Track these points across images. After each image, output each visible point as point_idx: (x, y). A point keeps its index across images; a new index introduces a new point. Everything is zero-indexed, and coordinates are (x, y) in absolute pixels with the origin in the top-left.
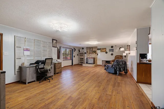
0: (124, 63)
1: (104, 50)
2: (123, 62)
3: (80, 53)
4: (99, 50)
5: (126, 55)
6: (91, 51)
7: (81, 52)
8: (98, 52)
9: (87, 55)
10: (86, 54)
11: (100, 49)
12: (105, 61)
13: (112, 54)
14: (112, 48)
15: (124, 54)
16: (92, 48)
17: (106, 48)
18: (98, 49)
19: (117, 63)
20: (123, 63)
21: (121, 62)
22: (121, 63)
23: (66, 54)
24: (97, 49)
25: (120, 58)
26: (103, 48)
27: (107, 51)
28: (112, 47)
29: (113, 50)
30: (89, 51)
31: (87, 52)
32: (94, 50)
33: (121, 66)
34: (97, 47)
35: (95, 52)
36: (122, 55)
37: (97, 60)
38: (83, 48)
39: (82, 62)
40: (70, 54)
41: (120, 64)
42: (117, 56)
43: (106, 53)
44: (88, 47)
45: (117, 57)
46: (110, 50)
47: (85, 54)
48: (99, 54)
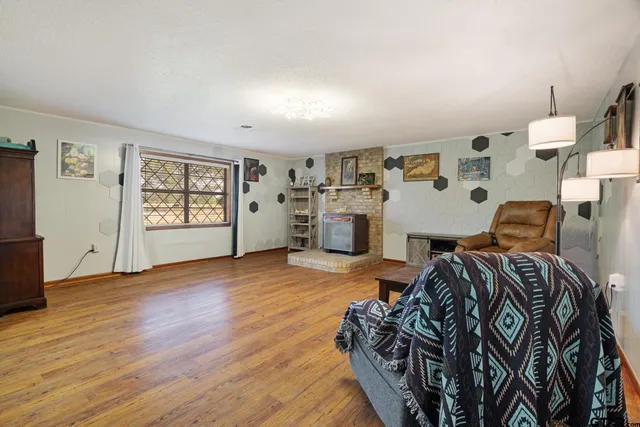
0: (564, 312)
1: (425, 170)
2: (550, 301)
3: (297, 190)
4: (395, 169)
5: (592, 196)
6: (351, 177)
7: (298, 183)
8: (391, 178)
9: (328, 201)
10: (324, 194)
11: (399, 163)
12: (428, 238)
13: (479, 195)
14: (484, 153)
15: (576, 191)
16: (356, 156)
17: (436, 156)
18: (389, 164)
19: (440, 314)
20: (547, 321)
21: (507, 308)
22: (512, 323)
23: (186, 193)
24: (380, 163)
25: (539, 220)
26: (417, 157)
27: (448, 169)
28: (481, 143)
29: (483, 167)
30: (337, 176)
31: (330, 181)
32: (364, 170)
33: (515, 363)
34: (380, 150)
35: (369, 180)
36: (554, 202)
37: (380, 233)
38: (310, 163)
39: (304, 241)
40: (224, 194)
41: (490, 336)
42: (511, 204)
43: (441, 184)
44: (332, 154)
45: (513, 216)
46: (465, 167)
47: (322, 192)
48: (394, 195)
